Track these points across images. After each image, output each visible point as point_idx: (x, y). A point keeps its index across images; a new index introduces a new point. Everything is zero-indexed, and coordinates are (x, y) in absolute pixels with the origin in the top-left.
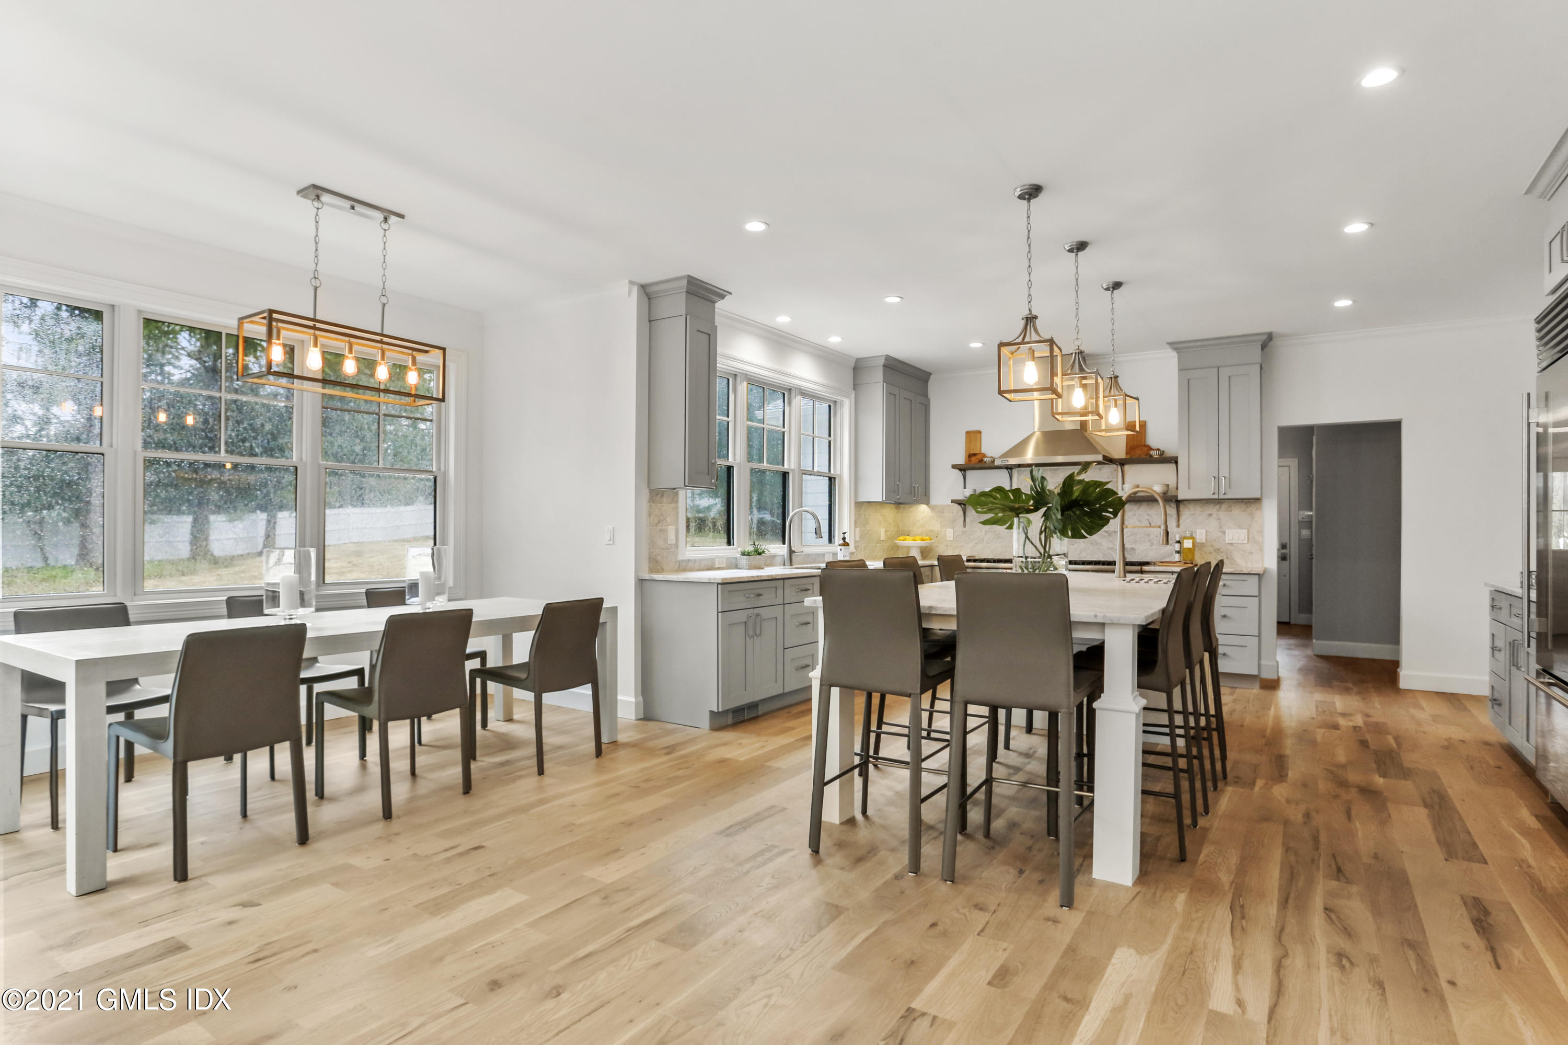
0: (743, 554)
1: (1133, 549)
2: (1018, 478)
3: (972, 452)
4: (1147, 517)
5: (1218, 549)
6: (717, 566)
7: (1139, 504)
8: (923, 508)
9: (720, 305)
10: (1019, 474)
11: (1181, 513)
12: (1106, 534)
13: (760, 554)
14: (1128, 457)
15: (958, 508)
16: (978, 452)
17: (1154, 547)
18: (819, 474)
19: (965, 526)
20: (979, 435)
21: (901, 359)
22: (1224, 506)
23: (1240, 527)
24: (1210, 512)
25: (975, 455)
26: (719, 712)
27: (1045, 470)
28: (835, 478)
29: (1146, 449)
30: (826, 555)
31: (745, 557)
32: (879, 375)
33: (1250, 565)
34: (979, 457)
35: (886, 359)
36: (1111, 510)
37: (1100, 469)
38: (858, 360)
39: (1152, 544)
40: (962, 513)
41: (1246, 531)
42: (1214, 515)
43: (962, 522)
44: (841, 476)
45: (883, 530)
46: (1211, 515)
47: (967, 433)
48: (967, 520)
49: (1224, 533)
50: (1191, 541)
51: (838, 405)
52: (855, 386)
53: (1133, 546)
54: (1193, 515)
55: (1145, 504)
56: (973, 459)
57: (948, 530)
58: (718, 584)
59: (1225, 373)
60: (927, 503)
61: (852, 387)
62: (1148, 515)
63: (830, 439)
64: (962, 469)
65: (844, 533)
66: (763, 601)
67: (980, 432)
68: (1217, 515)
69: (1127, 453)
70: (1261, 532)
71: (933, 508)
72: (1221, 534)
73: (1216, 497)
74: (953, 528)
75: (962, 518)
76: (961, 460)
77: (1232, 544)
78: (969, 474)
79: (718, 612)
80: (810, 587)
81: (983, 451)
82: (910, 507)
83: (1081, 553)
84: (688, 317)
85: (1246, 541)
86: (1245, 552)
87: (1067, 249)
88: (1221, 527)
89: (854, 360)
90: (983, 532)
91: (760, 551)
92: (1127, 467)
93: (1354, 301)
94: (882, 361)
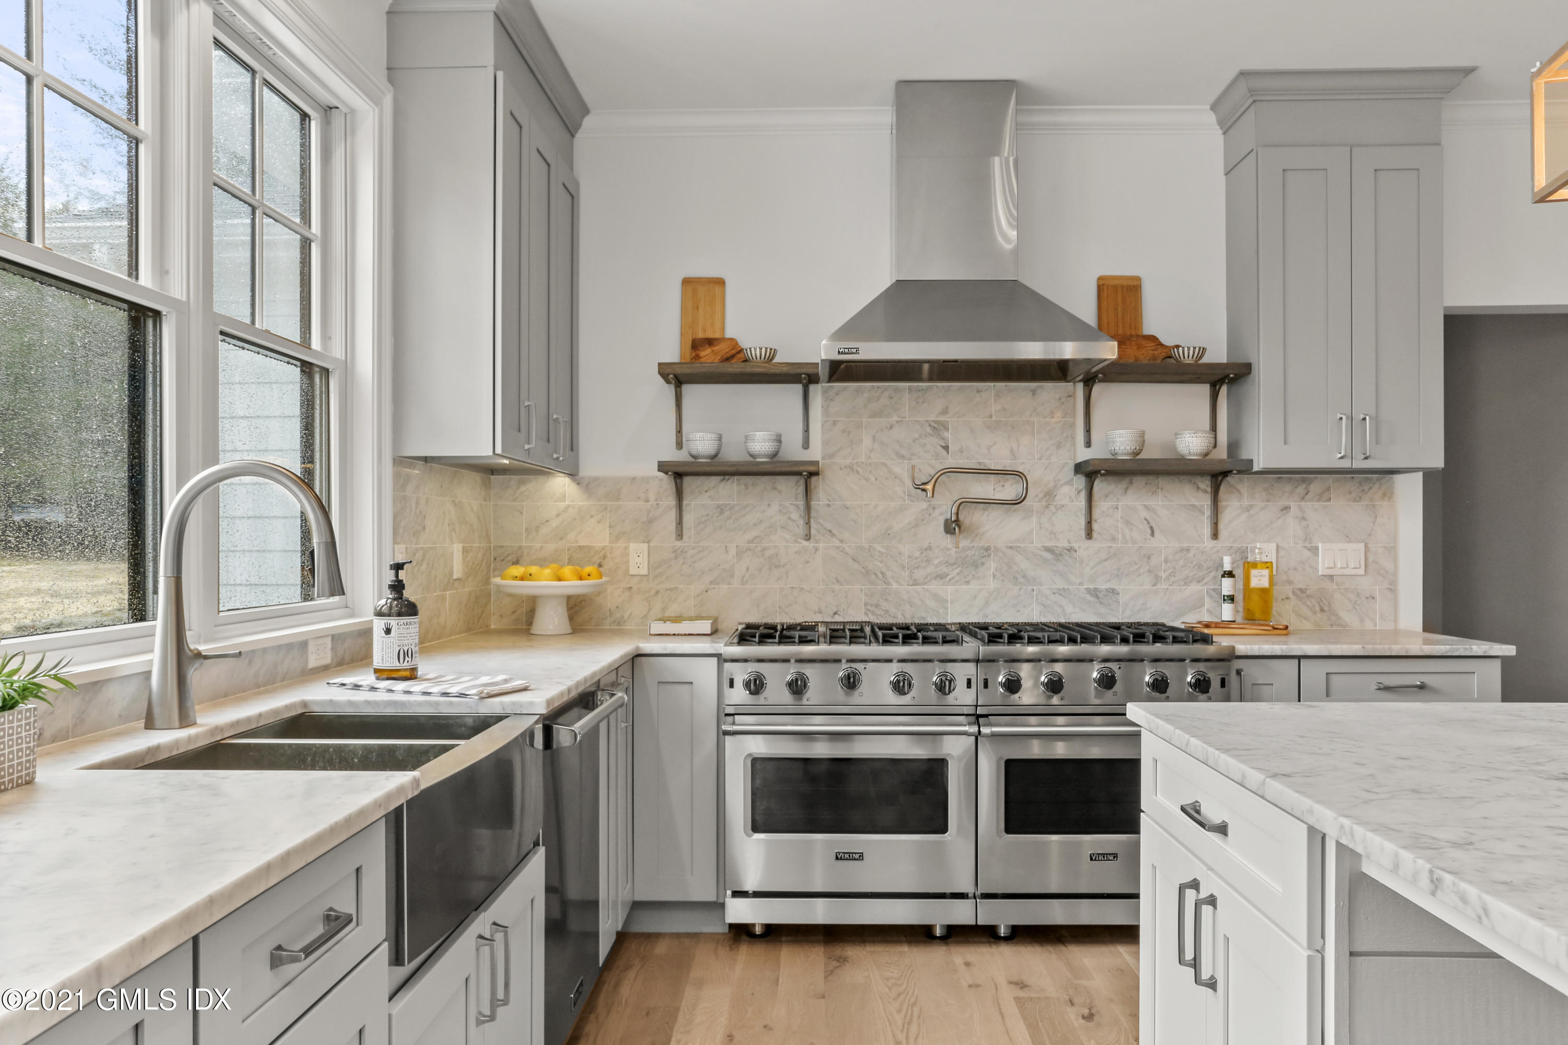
1: (1113, 591)
2: (825, 409)
3: (701, 335)
4: (1144, 513)
5: (1302, 591)
7: (1125, 483)
8: (563, 483)
10: (828, 399)
11: (1222, 504)
12: (1048, 556)
16: (717, 335)
17: (1163, 586)
18: (270, 347)
19: (680, 536)
20: (717, 290)
22: (1316, 487)
23: (1348, 539)
24: (1286, 503)
25: (710, 342)
27: (897, 390)
28: (326, 372)
29: (1150, 346)
30: (311, 647)
32: (485, 49)
33: (1368, 625)
34: (722, 348)
37: (1034, 392)
39: (1157, 579)
40: (673, 501)
41: (1361, 546)
42: (1294, 510)
43: (672, 526)
44: (348, 366)
45: (457, 549)
46: (1286, 508)
47: (686, 282)
48: (688, 519)
49: (1314, 550)
50: (1266, 572)
51: (337, 120)
53: (1113, 585)
54: (1249, 509)
55: (1140, 481)
56: (706, 353)
57: (633, 546)
59: (1364, 162)
60: (573, 471)
62: (1147, 507)
64: (674, 377)
65: (398, 568)
67: (720, 282)
68: (1300, 508)
70: (1392, 550)
71: (587, 486)
72: (1307, 553)
73: (1345, 464)
74: (647, 540)
75: (672, 515)
76: (672, 353)
77: (1331, 577)
78: (691, 392)
81: (731, 334)
82: (522, 482)
83: (987, 603)
85: (1361, 571)
86: (1358, 595)
88: (1307, 538)
90: (733, 551)
94: (495, 2)
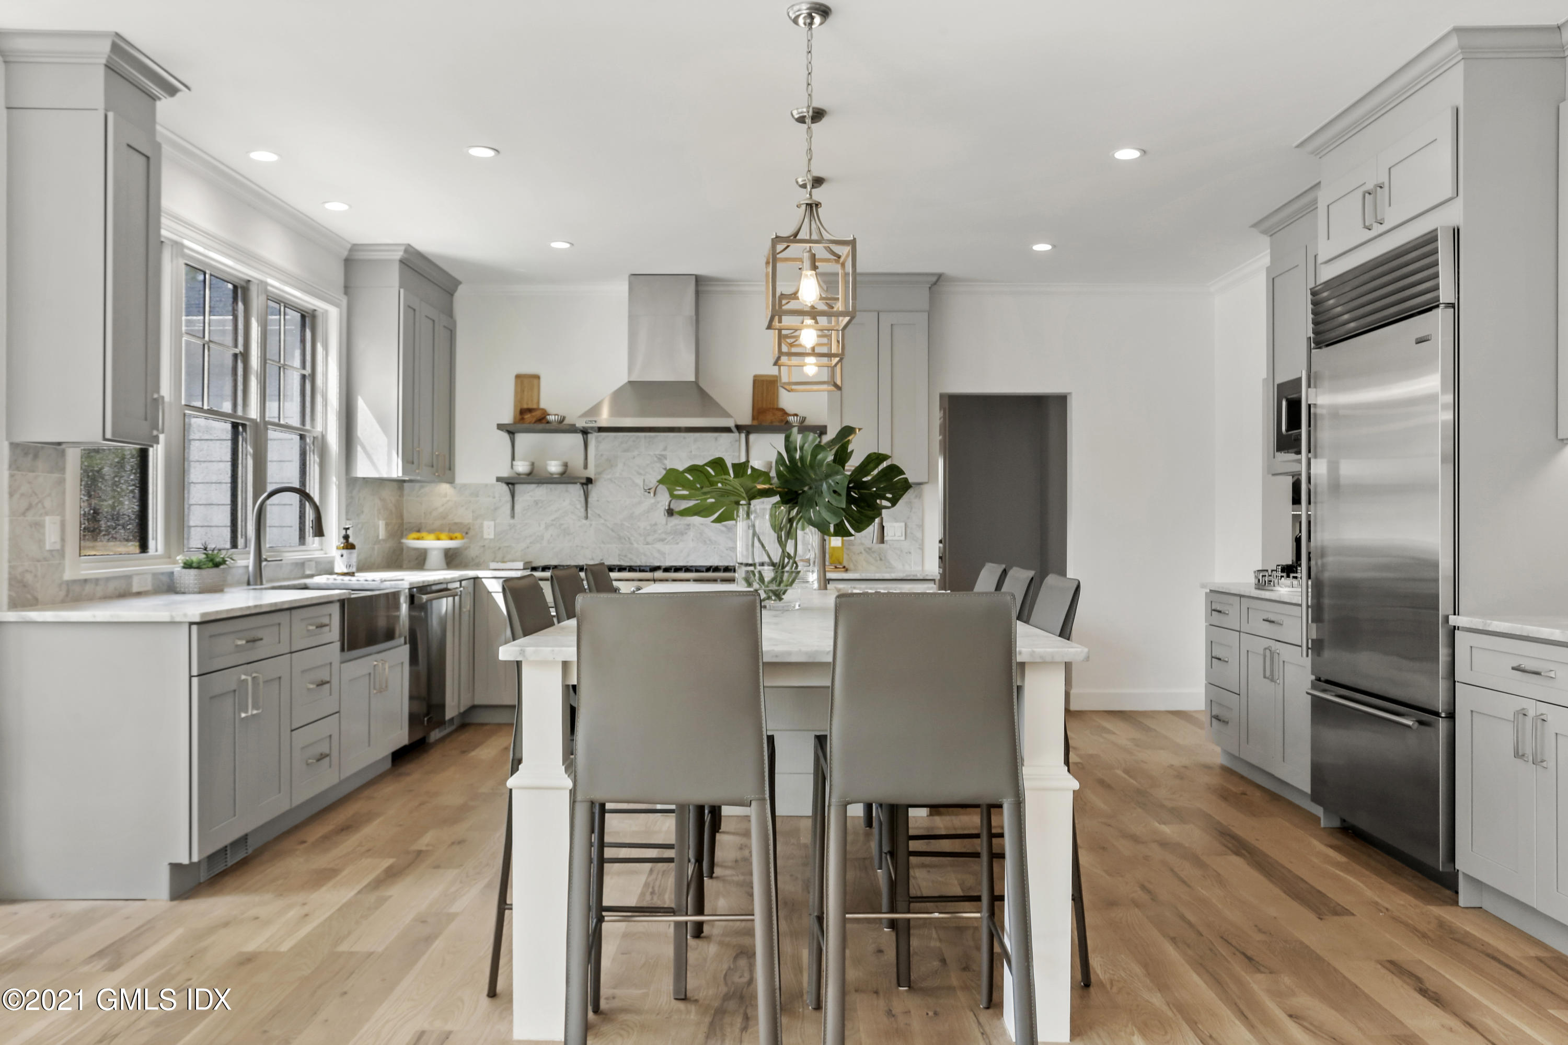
0: (188, 565)
2: (597, 447)
3: (525, 406)
6: (135, 589)
8: (445, 488)
9: (165, 106)
10: (598, 442)
13: (217, 565)
14: (755, 423)
15: (504, 488)
16: (535, 406)
18: (287, 427)
19: (513, 517)
20: (535, 381)
21: (427, 255)
25: (530, 410)
26: (192, 864)
28: (312, 439)
29: (779, 414)
31: (193, 572)
32: (393, 276)
33: (907, 568)
34: (537, 414)
35: (406, 251)
36: (889, 496)
37: (716, 439)
38: (355, 248)
40: (509, 497)
41: (903, 524)
43: (508, 512)
45: (382, 524)
47: (518, 377)
48: (518, 507)
52: (347, 289)
56: (527, 415)
57: (486, 522)
58: (191, 624)
59: (885, 320)
60: (451, 481)
61: (342, 290)
63: (304, 372)
64: (511, 431)
65: (347, 529)
66: (261, 650)
67: (537, 377)
69: (753, 418)
70: (921, 526)
71: (459, 489)
74: (494, 520)
75: (509, 506)
76: (509, 417)
78: (521, 438)
79: (191, 677)
80: (325, 620)
81: (542, 405)
83: (688, 555)
84: (111, 115)
85: (903, 538)
86: (902, 551)
87: (796, 116)
89: (349, 246)
90: (543, 525)
91: (218, 560)
92: (752, 437)
93: (1054, 246)
94: (399, 254)
